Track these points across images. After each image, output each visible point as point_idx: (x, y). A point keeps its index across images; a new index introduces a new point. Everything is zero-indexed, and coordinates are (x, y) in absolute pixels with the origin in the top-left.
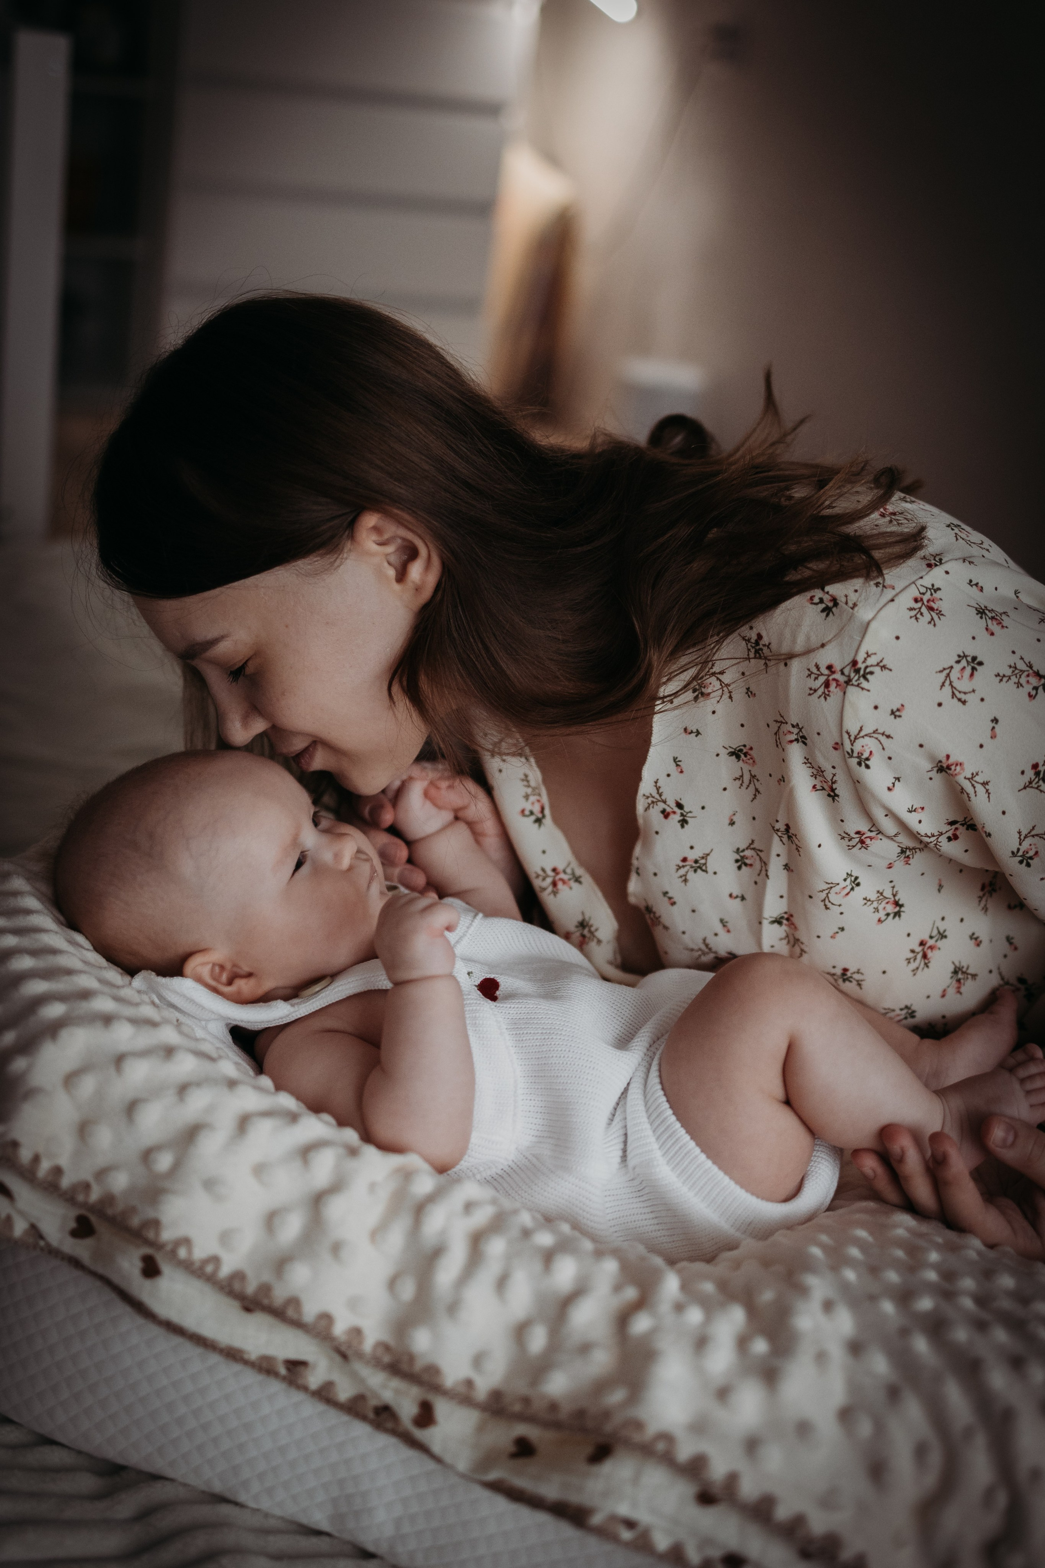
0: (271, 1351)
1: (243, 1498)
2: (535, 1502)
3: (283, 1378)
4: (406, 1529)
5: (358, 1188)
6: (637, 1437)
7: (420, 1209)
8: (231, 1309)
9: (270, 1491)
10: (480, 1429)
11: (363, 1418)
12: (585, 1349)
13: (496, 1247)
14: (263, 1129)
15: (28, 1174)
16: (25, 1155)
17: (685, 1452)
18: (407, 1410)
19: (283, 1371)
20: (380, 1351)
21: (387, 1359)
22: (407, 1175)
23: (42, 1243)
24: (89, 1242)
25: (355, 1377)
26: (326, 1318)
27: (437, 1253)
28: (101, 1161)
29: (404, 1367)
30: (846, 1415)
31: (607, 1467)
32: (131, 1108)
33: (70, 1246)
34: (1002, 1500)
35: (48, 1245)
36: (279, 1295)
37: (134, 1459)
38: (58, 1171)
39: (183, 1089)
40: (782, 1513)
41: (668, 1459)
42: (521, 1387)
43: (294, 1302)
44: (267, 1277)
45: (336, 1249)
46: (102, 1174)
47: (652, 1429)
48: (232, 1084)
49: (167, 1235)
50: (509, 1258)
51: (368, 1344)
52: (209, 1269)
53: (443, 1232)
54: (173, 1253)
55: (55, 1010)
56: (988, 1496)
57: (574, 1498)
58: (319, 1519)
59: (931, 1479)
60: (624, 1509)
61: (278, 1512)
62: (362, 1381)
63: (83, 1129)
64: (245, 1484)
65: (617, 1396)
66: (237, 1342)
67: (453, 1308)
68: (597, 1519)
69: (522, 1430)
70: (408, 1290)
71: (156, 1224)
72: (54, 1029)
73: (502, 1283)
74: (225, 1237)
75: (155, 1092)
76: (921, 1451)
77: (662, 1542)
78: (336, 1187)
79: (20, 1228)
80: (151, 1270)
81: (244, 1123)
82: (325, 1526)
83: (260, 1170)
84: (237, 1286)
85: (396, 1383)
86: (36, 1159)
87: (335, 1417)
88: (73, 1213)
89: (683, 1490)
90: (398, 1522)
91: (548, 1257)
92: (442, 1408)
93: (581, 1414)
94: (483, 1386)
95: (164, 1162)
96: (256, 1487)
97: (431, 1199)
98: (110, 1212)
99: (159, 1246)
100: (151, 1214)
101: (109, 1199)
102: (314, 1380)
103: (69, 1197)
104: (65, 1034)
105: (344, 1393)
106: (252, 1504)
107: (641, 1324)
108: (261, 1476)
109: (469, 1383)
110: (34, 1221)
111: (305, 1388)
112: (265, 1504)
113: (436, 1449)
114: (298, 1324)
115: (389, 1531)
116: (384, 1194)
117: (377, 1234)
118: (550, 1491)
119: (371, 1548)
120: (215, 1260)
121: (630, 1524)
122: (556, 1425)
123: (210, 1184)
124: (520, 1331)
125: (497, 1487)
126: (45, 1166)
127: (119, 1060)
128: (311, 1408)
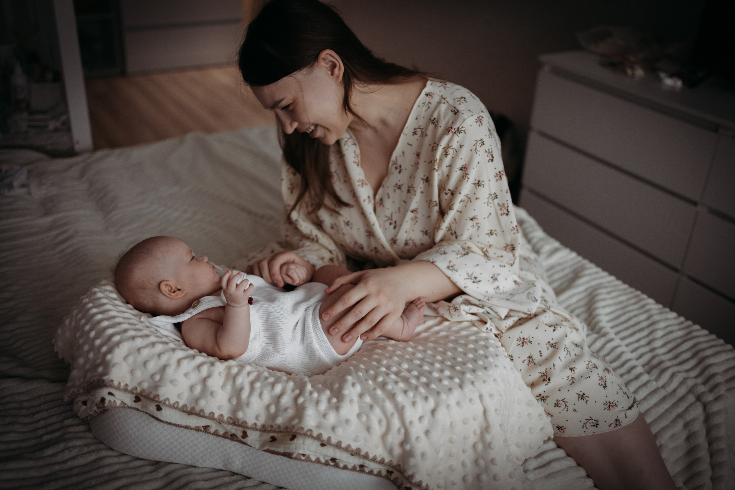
0: (198, 425)
1: (197, 464)
2: (278, 453)
3: (203, 431)
4: (245, 465)
5: (216, 374)
6: (302, 432)
7: (235, 377)
8: (185, 415)
9: (204, 461)
10: (261, 436)
11: (228, 438)
12: (286, 409)
13: (258, 385)
14: (185, 363)
15: (118, 388)
16: (116, 383)
17: (315, 434)
18: (239, 434)
19: (203, 429)
20: (229, 420)
21: (231, 422)
22: (229, 368)
23: (126, 406)
24: (140, 403)
25: (223, 427)
26: (212, 413)
27: (241, 389)
28: (139, 380)
29: (237, 423)
30: (359, 415)
31: (295, 441)
32: (145, 363)
33: (134, 405)
34: (403, 431)
35: (128, 406)
36: (197, 409)
37: (164, 459)
38: (127, 385)
39: (159, 355)
40: (344, 445)
41: (311, 436)
42: (270, 423)
43: (202, 410)
44: (193, 405)
45: (212, 394)
46: (140, 384)
47: (306, 429)
48: (174, 350)
49: (162, 399)
50: (262, 387)
51: (225, 419)
52: (176, 406)
53: (242, 383)
54: (164, 403)
55: (117, 338)
56: (399, 430)
57: (288, 451)
58: (220, 466)
59: (384, 429)
60: (301, 452)
61: (208, 466)
62: (226, 428)
63: (132, 372)
64: (197, 460)
65: (296, 421)
66: (188, 424)
67: (248, 404)
68: (294, 456)
69: (272, 434)
70: (234, 401)
71: (158, 396)
72: (118, 344)
73: (261, 395)
74: (179, 396)
75: (151, 358)
76: (380, 422)
77: (313, 458)
78: (209, 376)
79: (118, 403)
80: (159, 409)
81: (179, 361)
82: (222, 468)
83: (186, 375)
84: (185, 409)
85: (235, 427)
86: (119, 383)
87: (219, 439)
88: (133, 396)
89: (317, 443)
90: (242, 463)
91: (273, 385)
92: (249, 432)
93: (287, 428)
94: (259, 424)
95: (157, 377)
96: (200, 461)
97: (237, 374)
98: (144, 394)
99: (160, 402)
100: (156, 393)
101: (143, 391)
102: (212, 430)
103: (131, 392)
104: (121, 345)
105: (221, 432)
106: (201, 466)
107: (301, 400)
108: (201, 458)
109: (255, 424)
110: (122, 400)
111: (210, 433)
112: (204, 465)
113: (249, 444)
114: (204, 417)
115: (240, 466)
116: (223, 376)
117: (223, 387)
118: (281, 450)
119: (236, 472)
120: (177, 403)
121: (304, 455)
122: (281, 432)
123: (172, 382)
124: (268, 407)
125: (267, 451)
126: (122, 385)
127: (139, 350)
128: (212, 437)
